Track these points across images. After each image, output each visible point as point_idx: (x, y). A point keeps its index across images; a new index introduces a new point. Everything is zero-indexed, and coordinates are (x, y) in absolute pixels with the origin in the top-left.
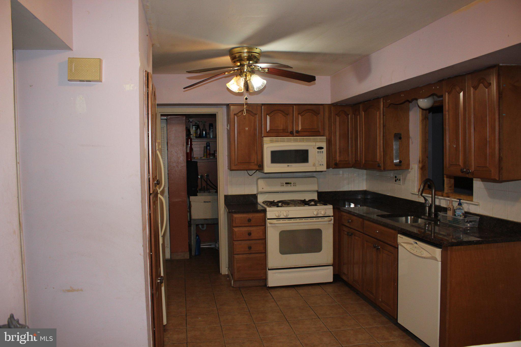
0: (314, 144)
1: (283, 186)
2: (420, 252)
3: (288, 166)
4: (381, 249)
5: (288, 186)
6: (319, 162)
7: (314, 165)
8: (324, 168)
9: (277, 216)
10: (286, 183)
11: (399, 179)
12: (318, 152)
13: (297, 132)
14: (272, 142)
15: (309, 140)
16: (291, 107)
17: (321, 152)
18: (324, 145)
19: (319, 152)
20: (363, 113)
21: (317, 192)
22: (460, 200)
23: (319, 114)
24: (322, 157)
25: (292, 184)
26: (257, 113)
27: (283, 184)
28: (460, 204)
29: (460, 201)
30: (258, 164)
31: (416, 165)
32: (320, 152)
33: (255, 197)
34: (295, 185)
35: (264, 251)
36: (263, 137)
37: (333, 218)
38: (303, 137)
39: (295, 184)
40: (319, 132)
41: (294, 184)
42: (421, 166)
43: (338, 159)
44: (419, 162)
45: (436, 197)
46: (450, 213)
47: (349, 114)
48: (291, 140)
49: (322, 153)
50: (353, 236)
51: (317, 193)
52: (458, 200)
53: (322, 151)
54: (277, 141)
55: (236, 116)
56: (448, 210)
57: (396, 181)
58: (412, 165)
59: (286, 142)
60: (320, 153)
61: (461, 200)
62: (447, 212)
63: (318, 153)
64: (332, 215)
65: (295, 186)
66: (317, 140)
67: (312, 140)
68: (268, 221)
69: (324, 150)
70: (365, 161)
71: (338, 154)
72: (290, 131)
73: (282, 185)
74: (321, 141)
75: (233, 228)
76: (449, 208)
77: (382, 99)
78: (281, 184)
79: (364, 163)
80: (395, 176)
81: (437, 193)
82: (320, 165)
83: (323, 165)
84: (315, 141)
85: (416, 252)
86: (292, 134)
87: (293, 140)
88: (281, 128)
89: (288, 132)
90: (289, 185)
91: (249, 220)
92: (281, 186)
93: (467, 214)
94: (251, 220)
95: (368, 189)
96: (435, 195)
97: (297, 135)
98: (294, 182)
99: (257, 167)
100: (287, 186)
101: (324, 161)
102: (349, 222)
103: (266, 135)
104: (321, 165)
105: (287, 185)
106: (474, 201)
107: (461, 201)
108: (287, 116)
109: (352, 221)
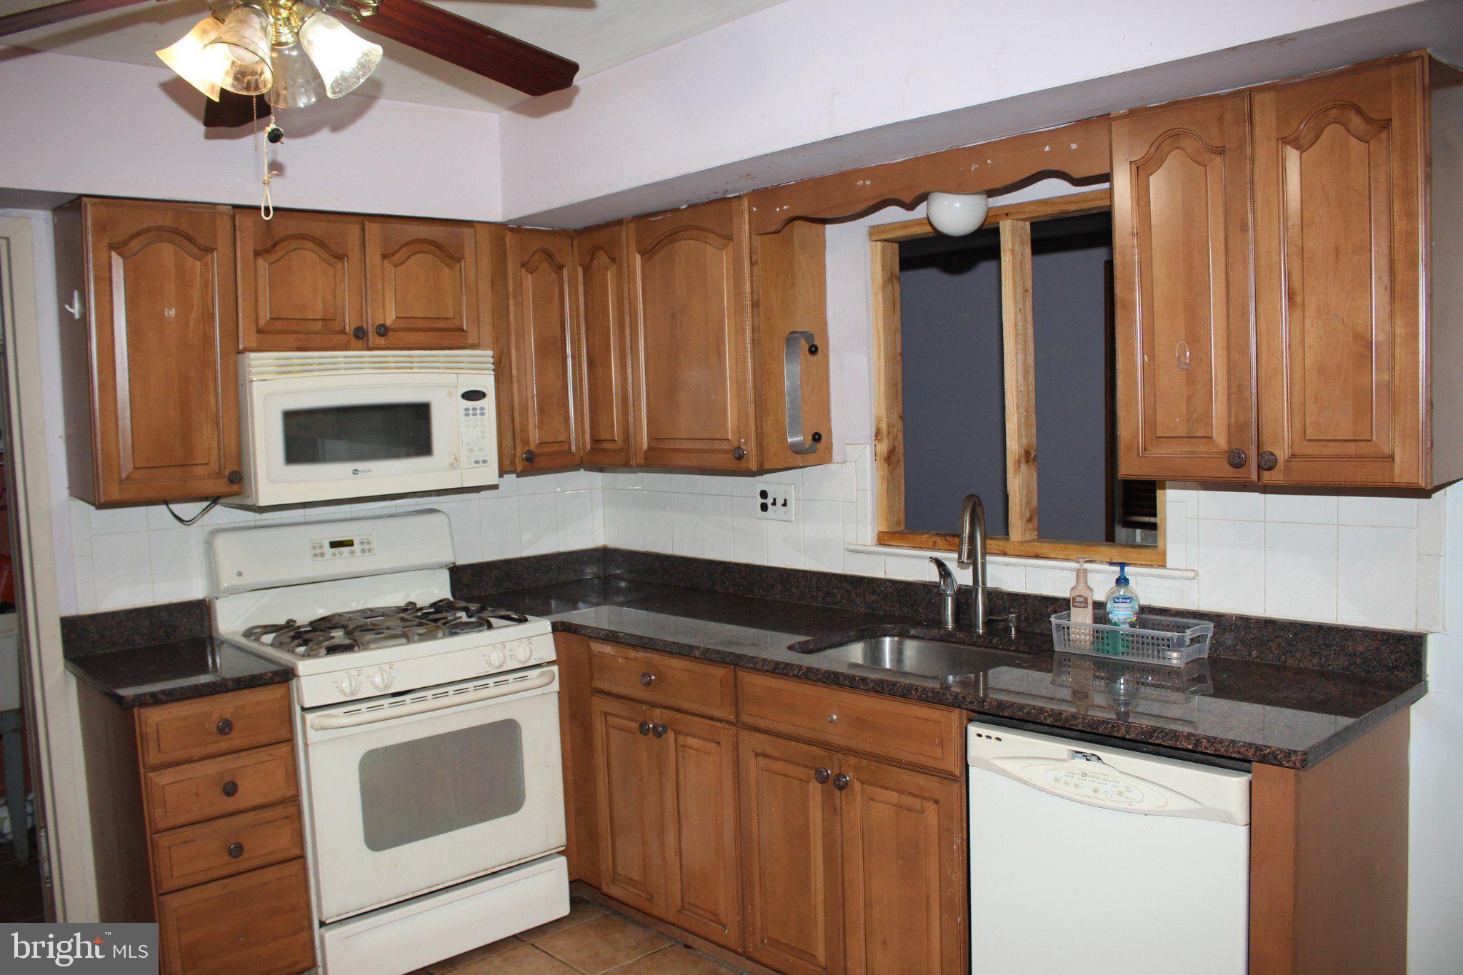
0: (450, 378)
1: (322, 555)
2: (1120, 794)
3: (356, 472)
4: (857, 785)
5: (341, 553)
6: (471, 450)
7: (454, 465)
8: (489, 474)
9: (348, 691)
10: (334, 545)
11: (780, 502)
12: (467, 409)
13: (383, 331)
14: (284, 371)
15: (434, 364)
16: (356, 229)
17: (478, 412)
18: (486, 382)
19: (471, 412)
20: (638, 257)
21: (448, 569)
22: (1122, 565)
23: (459, 261)
24: (483, 432)
25: (357, 547)
26: (212, 246)
27: (321, 547)
28: (1122, 581)
29: (1122, 569)
30: (227, 473)
31: (868, 446)
32: (474, 409)
33: (200, 611)
34: (370, 550)
35: (297, 852)
36: (239, 352)
37: (555, 669)
38: (409, 349)
39: (369, 543)
40: (462, 330)
41: (366, 547)
42: (886, 451)
43: (535, 436)
44: (876, 436)
45: (988, 558)
46: (1081, 619)
47: (564, 266)
48: (363, 363)
49: (482, 414)
50: (671, 735)
51: (448, 571)
52: (1118, 569)
53: (482, 409)
54: (306, 370)
55: (120, 254)
56: (1074, 606)
57: (764, 507)
58: (847, 446)
59: (342, 372)
60: (475, 415)
61: (1128, 565)
62: (1070, 609)
63: (467, 415)
64: (554, 657)
65: (367, 554)
66: (460, 365)
67: (441, 365)
68: (310, 717)
69: (489, 403)
70: (650, 438)
71: (533, 420)
72: (353, 328)
73: (318, 551)
74: (476, 367)
75: (150, 775)
76: (1080, 596)
77: (745, 203)
78: (314, 548)
79: (650, 449)
80: (759, 492)
81: (991, 544)
82: (477, 462)
83: (485, 462)
84: (456, 368)
85: (1095, 795)
86: (360, 338)
87: (370, 363)
88: (317, 310)
89: (343, 332)
90: (346, 550)
91: (226, 727)
92: (316, 555)
93: (1148, 615)
94: (231, 722)
95: (613, 543)
96: (984, 554)
97: (381, 341)
98: (365, 537)
99: (220, 486)
100: (338, 556)
101: (490, 448)
102: (649, 683)
103: (254, 345)
104: (481, 464)
105: (336, 550)
106: (1168, 565)
107: (1127, 569)
108: (340, 264)
109: (661, 677)
